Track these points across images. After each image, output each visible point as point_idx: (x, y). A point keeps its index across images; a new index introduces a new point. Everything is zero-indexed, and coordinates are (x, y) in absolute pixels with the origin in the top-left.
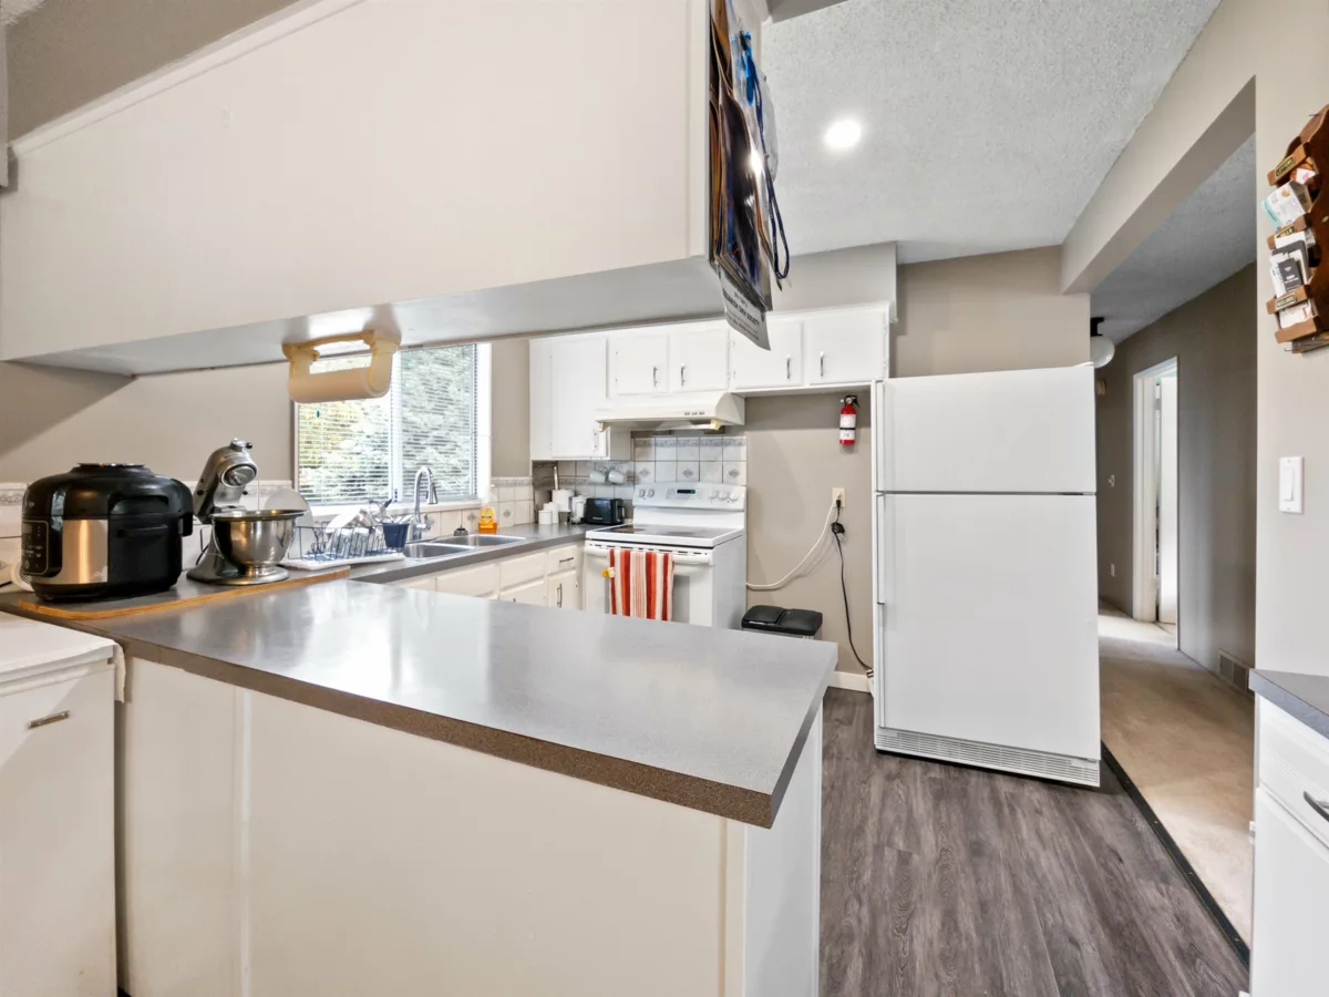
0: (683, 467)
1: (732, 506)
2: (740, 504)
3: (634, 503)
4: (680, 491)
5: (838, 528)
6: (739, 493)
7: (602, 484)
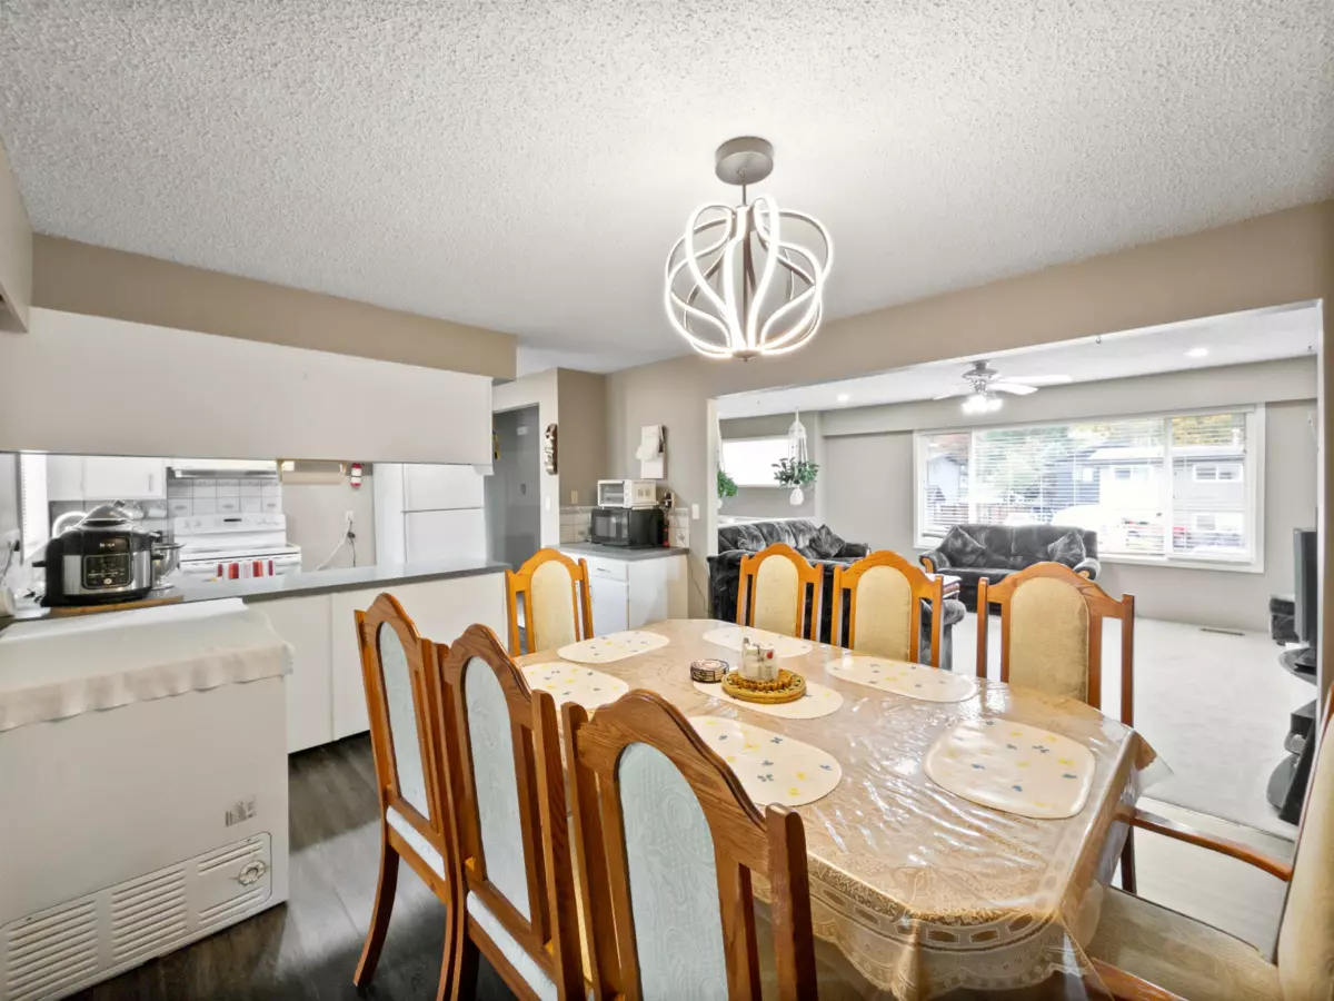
0: (223, 502)
1: (278, 527)
2: (283, 526)
3: (175, 533)
4: (226, 520)
5: (351, 535)
6: (281, 519)
7: (163, 519)
